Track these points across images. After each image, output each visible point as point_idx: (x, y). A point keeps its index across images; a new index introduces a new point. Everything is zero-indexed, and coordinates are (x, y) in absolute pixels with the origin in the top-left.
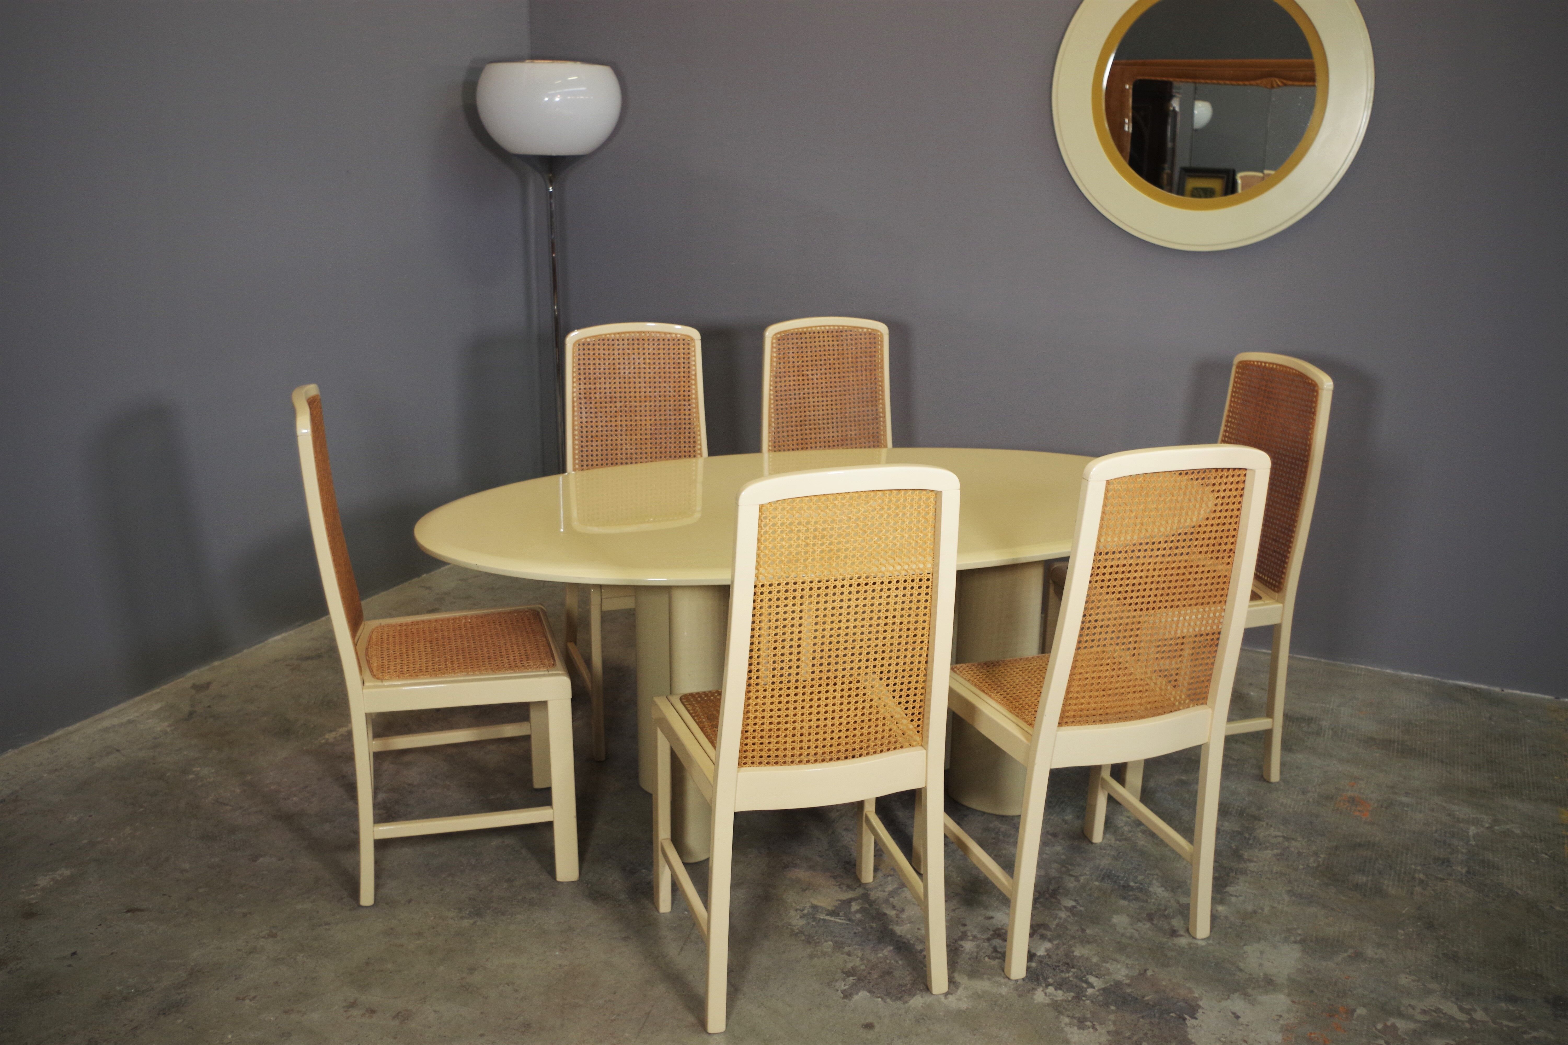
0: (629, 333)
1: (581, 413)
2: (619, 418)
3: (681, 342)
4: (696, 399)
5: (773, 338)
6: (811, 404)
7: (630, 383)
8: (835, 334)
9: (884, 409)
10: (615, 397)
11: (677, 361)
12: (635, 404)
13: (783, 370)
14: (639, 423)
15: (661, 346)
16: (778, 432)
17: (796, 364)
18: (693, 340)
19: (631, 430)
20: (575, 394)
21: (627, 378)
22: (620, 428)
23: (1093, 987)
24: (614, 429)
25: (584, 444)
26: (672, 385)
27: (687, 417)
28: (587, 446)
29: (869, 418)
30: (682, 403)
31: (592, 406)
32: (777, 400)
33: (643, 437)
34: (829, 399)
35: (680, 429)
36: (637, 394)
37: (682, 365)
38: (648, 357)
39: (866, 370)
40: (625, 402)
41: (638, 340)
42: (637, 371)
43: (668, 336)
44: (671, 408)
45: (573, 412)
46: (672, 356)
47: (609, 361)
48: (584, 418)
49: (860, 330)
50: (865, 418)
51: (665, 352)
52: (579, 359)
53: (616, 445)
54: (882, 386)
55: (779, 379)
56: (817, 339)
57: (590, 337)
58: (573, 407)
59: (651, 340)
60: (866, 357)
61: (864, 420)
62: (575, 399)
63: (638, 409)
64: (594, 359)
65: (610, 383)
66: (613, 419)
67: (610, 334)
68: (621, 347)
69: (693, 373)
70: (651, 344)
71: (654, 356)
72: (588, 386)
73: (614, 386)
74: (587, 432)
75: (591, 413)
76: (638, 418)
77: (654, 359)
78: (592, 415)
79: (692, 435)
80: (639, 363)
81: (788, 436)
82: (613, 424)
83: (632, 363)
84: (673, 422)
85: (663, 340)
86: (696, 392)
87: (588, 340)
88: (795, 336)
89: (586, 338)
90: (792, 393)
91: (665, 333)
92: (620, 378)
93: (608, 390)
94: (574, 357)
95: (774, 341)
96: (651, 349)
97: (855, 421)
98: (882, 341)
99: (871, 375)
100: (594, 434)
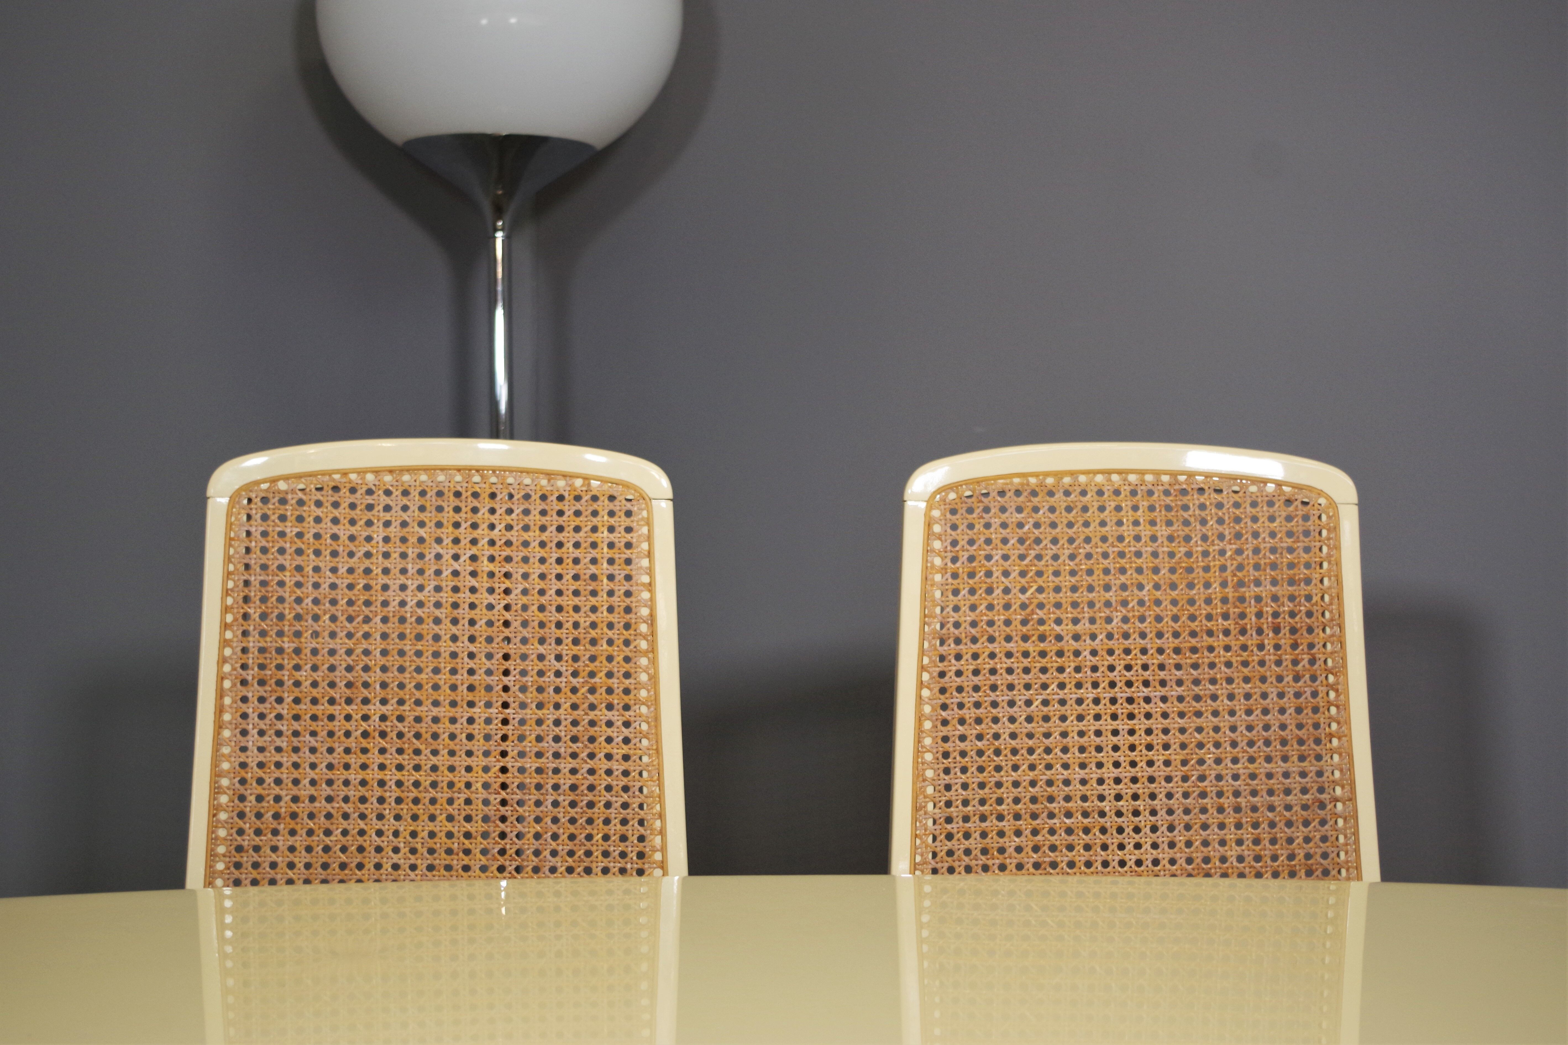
0: (426, 469)
1: (244, 733)
2: (375, 758)
3: (603, 506)
4: (655, 702)
5: (931, 504)
6: (1074, 740)
7: (419, 637)
8: (1160, 499)
9: (1348, 769)
10: (366, 685)
11: (586, 569)
12: (435, 711)
13: (967, 616)
14: (445, 777)
16: (950, 837)
17: (1017, 598)
18: (644, 499)
19: (416, 801)
20: (227, 668)
21: (411, 620)
22: (378, 792)
24: (353, 793)
25: (246, 841)
26: (566, 650)
27: (618, 767)
28: (257, 849)
29: (1291, 800)
30: (603, 715)
31: (284, 709)
32: (945, 723)
33: (459, 827)
34: (1140, 724)
35: (591, 805)
36: (443, 678)
37: (606, 584)
38: (488, 551)
39: (1277, 630)
40: (401, 702)
41: (459, 494)
42: (446, 597)
43: (561, 483)
44: (561, 731)
45: (219, 726)
46: (569, 551)
47: (353, 562)
48: (253, 751)
49: (1253, 489)
50: (1276, 800)
51: (544, 537)
52: (248, 550)
53: (361, 849)
54: (1340, 689)
55: (951, 648)
56: (1093, 514)
57: (286, 478)
58: (220, 710)
59: (501, 496)
60: (1277, 582)
61: (1272, 808)
62: (227, 684)
63: (444, 729)
64: (299, 552)
65: (349, 635)
66: (354, 761)
67: (361, 472)
68: (396, 515)
69: (645, 612)
70: (501, 510)
71: (507, 552)
72: (272, 642)
73: (365, 645)
74: (260, 798)
75: (279, 734)
76: (442, 760)
77: (508, 559)
78: (282, 742)
79: (633, 830)
80: (456, 573)
81: (985, 851)
82: (354, 776)
83: (430, 572)
84: (566, 782)
85: (544, 498)
86: (654, 679)
87: (282, 486)
88: (1010, 501)
89: (274, 481)
90: (1002, 697)
91: (550, 475)
92: (385, 620)
93: (341, 660)
94: (229, 541)
95: (936, 513)
96: (500, 527)
97: (1237, 809)
98: (1335, 529)
99: (1295, 646)
100: (284, 807)
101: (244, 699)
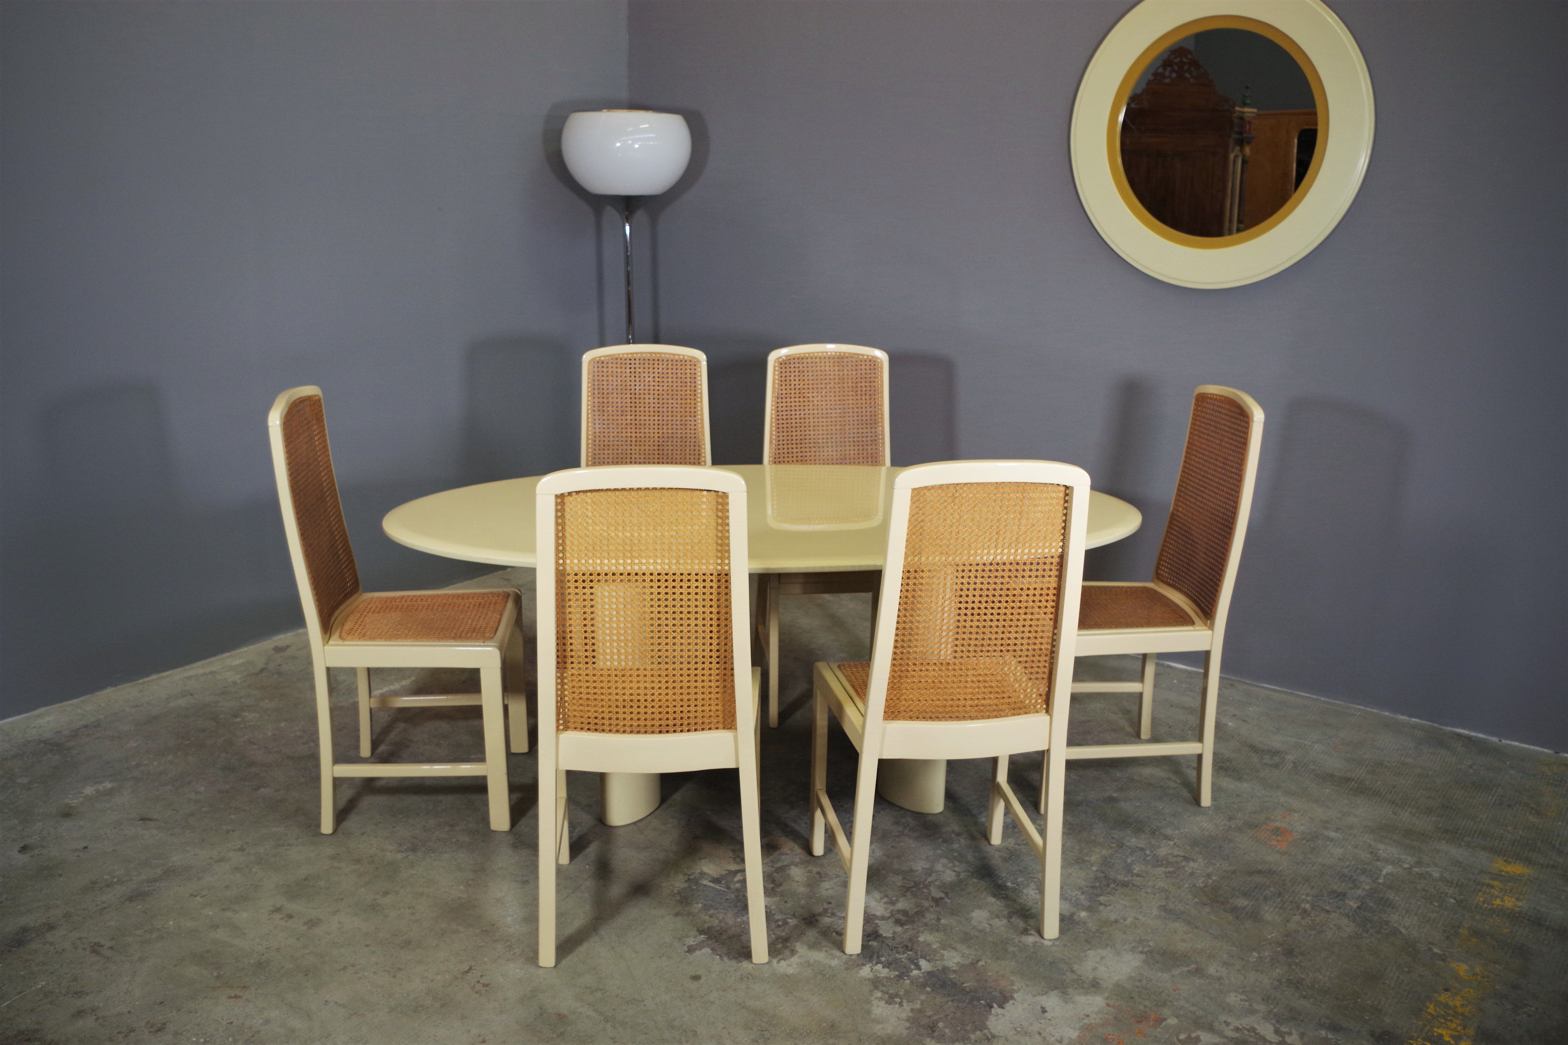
0: (640, 353)
1: (594, 424)
2: (629, 430)
3: (688, 363)
4: (702, 415)
5: (775, 362)
6: (812, 424)
7: (640, 398)
8: (836, 360)
9: (883, 431)
10: (626, 411)
11: (684, 380)
12: (645, 418)
13: (784, 392)
14: (647, 435)
15: (670, 366)
16: (779, 449)
17: (797, 387)
18: (699, 361)
19: (640, 441)
20: (589, 407)
21: (638, 394)
22: (630, 439)
23: (920, 969)
24: (624, 439)
25: (596, 452)
26: (679, 402)
27: (693, 432)
28: (599, 454)
29: (868, 439)
30: (688, 418)
31: (605, 418)
32: (778, 420)
33: (651, 448)
34: (829, 420)
35: (686, 442)
36: (647, 409)
37: (689, 384)
38: (658, 375)
39: (866, 395)
40: (636, 416)
41: (649, 360)
42: (647, 388)
43: (677, 357)
44: (678, 423)
45: (588, 422)
46: (679, 375)
47: (622, 379)
48: (597, 429)
49: (861, 357)
50: (864, 439)
51: (673, 371)
52: (594, 376)
53: (626, 454)
54: (882, 410)
55: (780, 400)
56: (818, 364)
57: (604, 356)
58: (588, 418)
59: (661, 360)
60: (866, 382)
61: (863, 441)
62: (590, 411)
63: (647, 422)
64: (607, 376)
65: (621, 398)
66: (624, 431)
67: (623, 354)
68: (633, 366)
69: (699, 391)
70: (661, 364)
71: (663, 375)
72: (601, 400)
73: (626, 401)
74: (599, 441)
75: (604, 424)
76: (647, 431)
77: (663, 377)
78: (605, 426)
79: (697, 448)
80: (649, 381)
81: (788, 453)
82: (624, 435)
83: (642, 381)
84: (679, 436)
85: (672, 361)
86: (702, 409)
87: (602, 358)
88: (797, 361)
89: (600, 357)
90: (793, 413)
91: (674, 355)
92: (631, 394)
93: (620, 405)
94: (589, 374)
95: (777, 364)
96: (660, 369)
97: (854, 441)
98: (882, 368)
99: (870, 399)
100: (606, 443)
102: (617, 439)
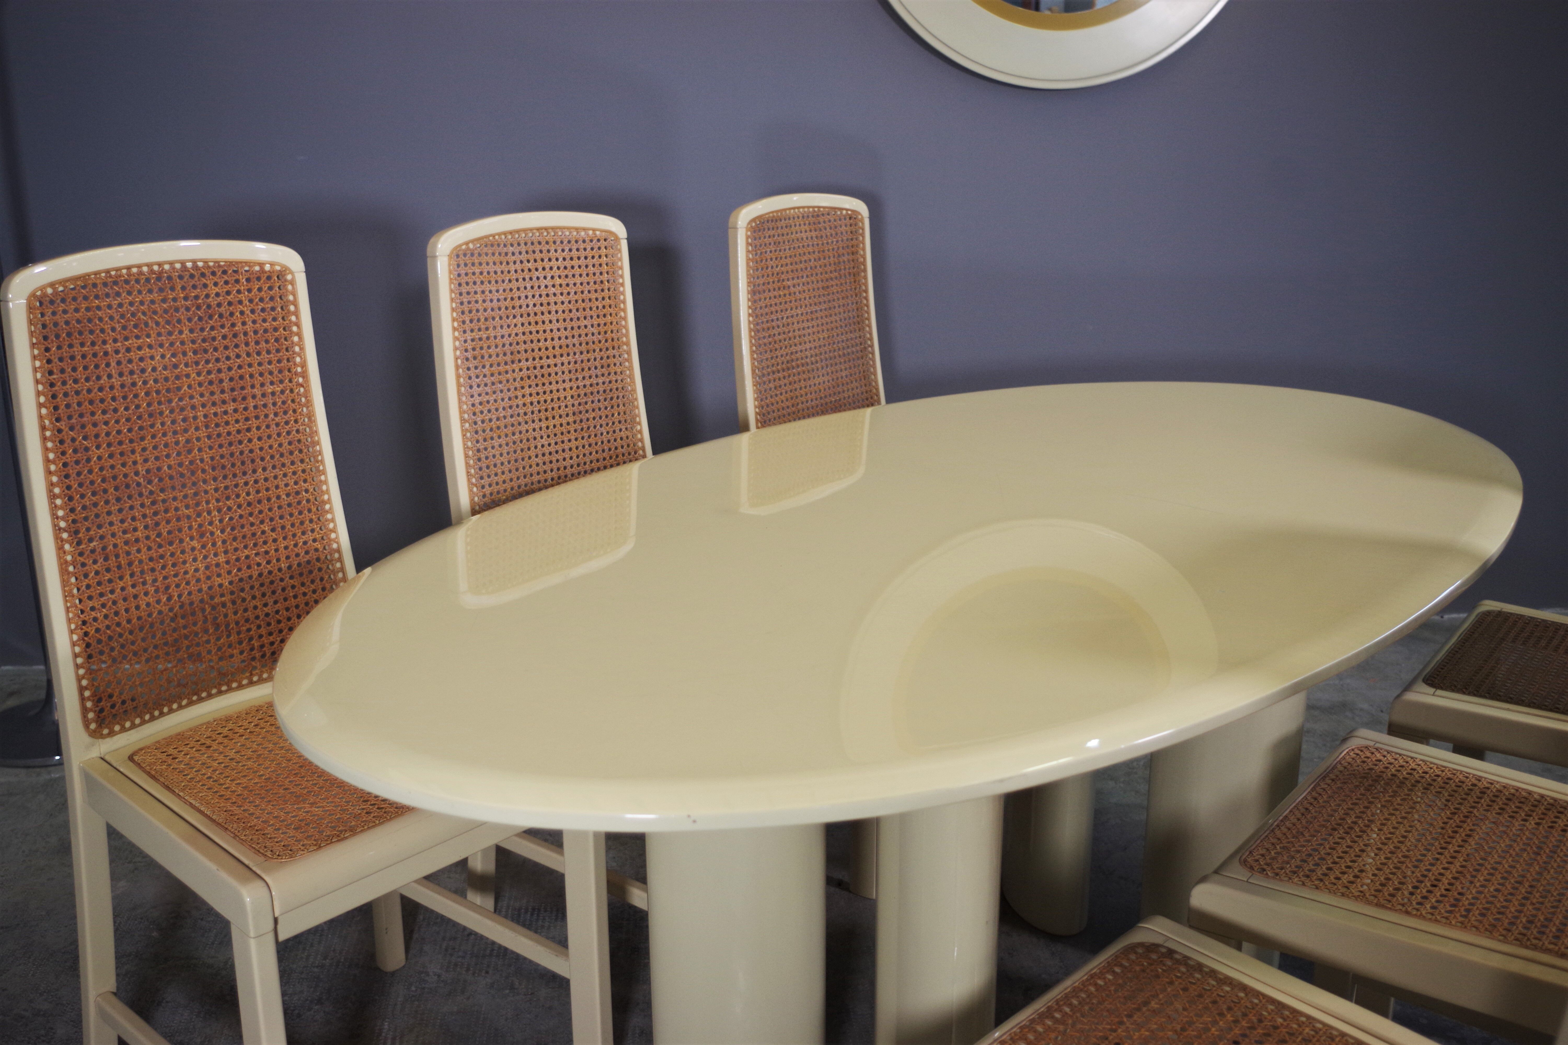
1: (471, 387)
2: (527, 391)
3: (601, 244)
4: (628, 343)
7: (536, 323)
10: (519, 352)
11: (598, 278)
12: (548, 362)
14: (556, 395)
15: (574, 253)
18: (617, 239)
19: (546, 410)
20: (458, 352)
21: (532, 314)
26: (595, 321)
27: (619, 378)
28: (486, 449)
30: (611, 352)
31: (486, 371)
33: (564, 421)
35: (611, 399)
36: (549, 343)
37: (606, 285)
38: (558, 273)
40: (534, 359)
41: (539, 243)
42: (544, 300)
43: (583, 233)
44: (597, 363)
45: (459, 385)
46: (590, 269)
47: (504, 285)
48: (476, 396)
49: (839, 213)
51: (580, 262)
52: (460, 285)
56: (794, 229)
57: (472, 241)
58: (458, 377)
59: (558, 243)
62: (459, 361)
63: (552, 370)
64: (482, 282)
65: (509, 326)
66: (519, 394)
67: (499, 234)
68: (517, 257)
69: (622, 297)
70: (559, 250)
72: (477, 335)
73: (515, 330)
74: (483, 421)
75: (486, 385)
76: (554, 387)
77: (567, 276)
78: (488, 389)
80: (546, 287)
82: (520, 402)
83: (536, 288)
84: (601, 389)
85: (576, 242)
86: (627, 331)
87: (471, 246)
88: (771, 225)
89: (467, 243)
91: (577, 229)
92: (522, 316)
93: (507, 340)
94: (451, 280)
96: (560, 259)
100: (493, 424)
101: (469, 369)
102: (510, 412)
